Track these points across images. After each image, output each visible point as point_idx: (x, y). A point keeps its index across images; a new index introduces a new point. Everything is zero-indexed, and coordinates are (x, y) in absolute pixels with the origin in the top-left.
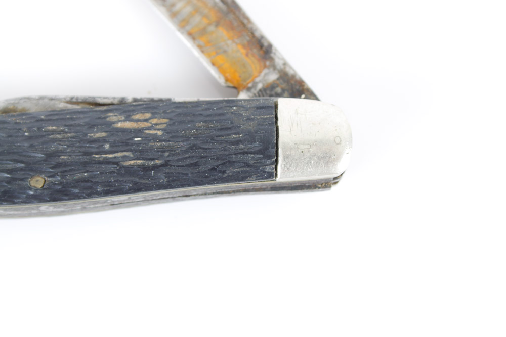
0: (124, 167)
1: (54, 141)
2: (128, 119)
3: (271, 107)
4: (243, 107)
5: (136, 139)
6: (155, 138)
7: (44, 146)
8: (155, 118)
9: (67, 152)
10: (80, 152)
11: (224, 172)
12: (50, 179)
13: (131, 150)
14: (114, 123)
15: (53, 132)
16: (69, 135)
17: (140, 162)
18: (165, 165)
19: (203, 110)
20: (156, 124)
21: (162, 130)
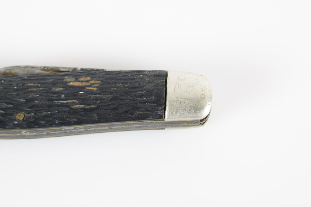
0: (72, 109)
1: (31, 92)
2: (77, 80)
3: (163, 75)
4: (146, 75)
5: (80, 92)
6: (92, 92)
7: (26, 95)
8: (93, 80)
9: (38, 99)
10: (46, 99)
11: (133, 114)
12: (28, 115)
13: (77, 99)
14: (68, 82)
15: (31, 87)
16: (41, 89)
17: (82, 106)
18: (97, 108)
19: (122, 76)
20: (93, 84)
21: (97, 87)
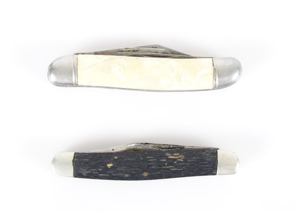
0: (171, 171)
1: (150, 162)
2: (172, 155)
3: (216, 153)
5: (175, 162)
6: (180, 162)
7: (147, 163)
8: (181, 155)
9: (154, 165)
10: (158, 165)
11: (201, 173)
12: (149, 173)
13: (173, 165)
14: (168, 156)
15: (150, 159)
16: (155, 160)
17: (176, 169)
18: (184, 170)
20: (181, 157)
21: (183, 159)
